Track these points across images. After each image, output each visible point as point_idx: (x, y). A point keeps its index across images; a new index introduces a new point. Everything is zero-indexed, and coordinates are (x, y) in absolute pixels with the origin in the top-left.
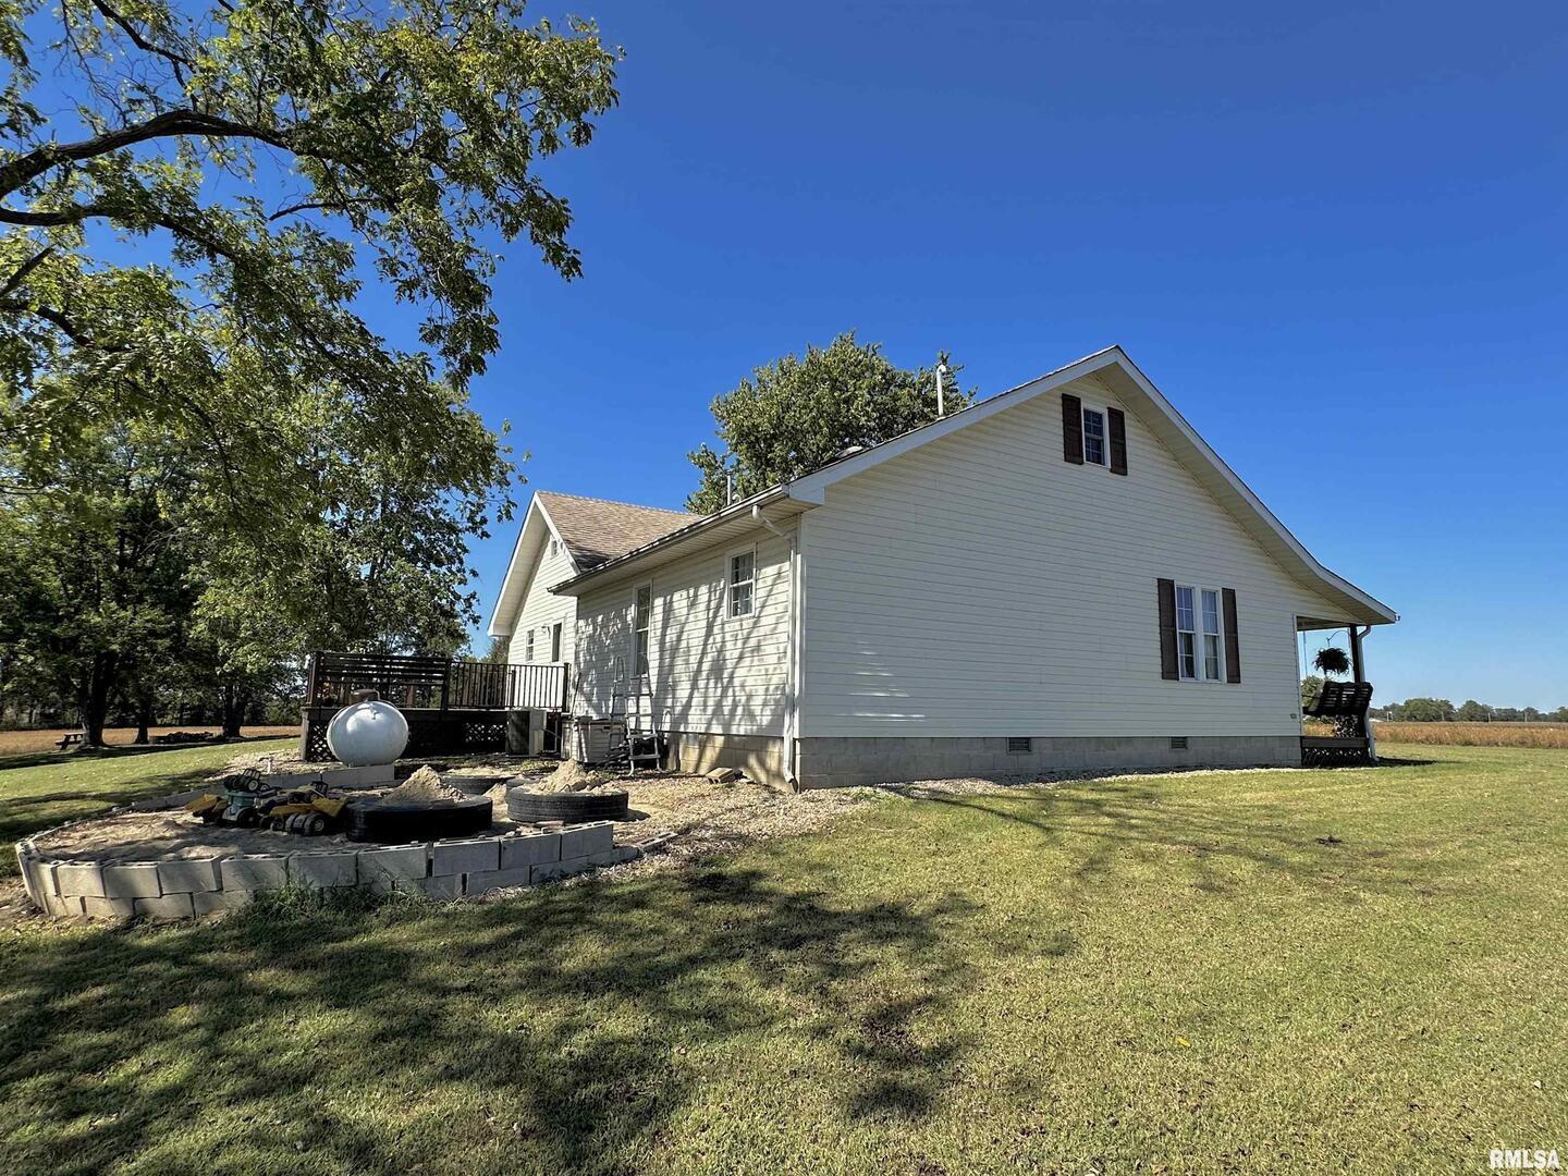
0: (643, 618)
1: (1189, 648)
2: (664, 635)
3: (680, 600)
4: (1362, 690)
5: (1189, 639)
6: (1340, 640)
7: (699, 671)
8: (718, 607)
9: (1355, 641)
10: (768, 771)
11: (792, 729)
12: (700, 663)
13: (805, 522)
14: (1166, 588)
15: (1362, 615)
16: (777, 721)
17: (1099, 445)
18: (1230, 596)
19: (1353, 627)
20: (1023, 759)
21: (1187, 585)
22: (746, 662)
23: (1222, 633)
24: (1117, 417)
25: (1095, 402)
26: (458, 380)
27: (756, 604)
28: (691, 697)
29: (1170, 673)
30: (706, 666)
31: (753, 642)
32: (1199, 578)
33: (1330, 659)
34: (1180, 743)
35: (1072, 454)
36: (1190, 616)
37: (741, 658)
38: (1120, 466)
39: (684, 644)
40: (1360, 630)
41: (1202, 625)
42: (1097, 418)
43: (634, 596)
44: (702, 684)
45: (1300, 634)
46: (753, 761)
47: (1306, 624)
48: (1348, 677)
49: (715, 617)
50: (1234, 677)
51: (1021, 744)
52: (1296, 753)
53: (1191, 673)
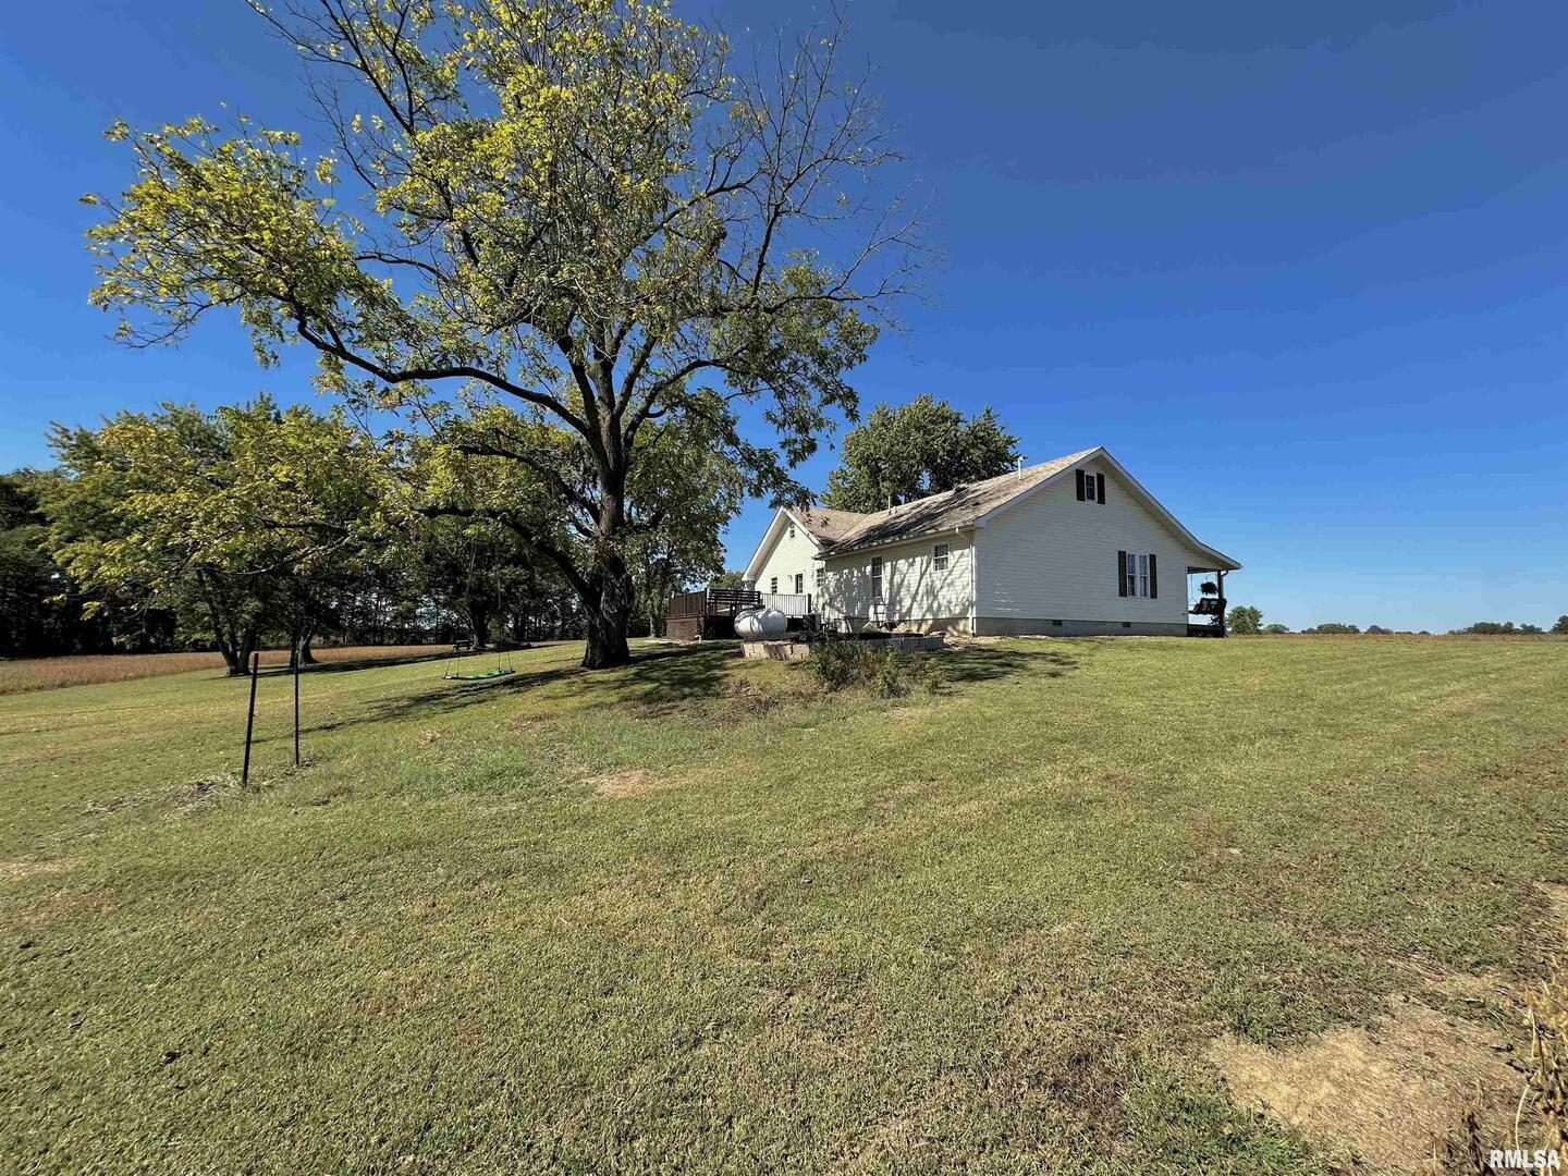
0: (876, 571)
1: (1133, 583)
2: (892, 578)
3: (902, 564)
4: (1222, 603)
5: (1132, 578)
6: (1212, 578)
7: (917, 593)
8: (927, 567)
9: (1220, 578)
10: (958, 631)
11: (972, 614)
12: (917, 590)
13: (976, 533)
14: (1122, 555)
15: (1224, 565)
16: (965, 610)
17: (1092, 491)
18: (1153, 558)
19: (1219, 572)
20: (1057, 628)
21: (1132, 553)
22: (945, 589)
23: (1148, 575)
24: (1101, 478)
25: (1091, 472)
26: (792, 464)
27: (950, 567)
28: (912, 605)
29: (1123, 593)
30: (920, 592)
31: (948, 581)
32: (1137, 550)
33: (1207, 588)
34: (1127, 625)
35: (1080, 497)
36: (1133, 567)
37: (941, 588)
38: (1102, 500)
39: (906, 582)
40: (1222, 573)
41: (1139, 571)
42: (1090, 479)
43: (871, 561)
44: (918, 599)
45: (1189, 576)
46: (950, 628)
47: (1192, 570)
48: (1216, 596)
49: (926, 571)
50: (1154, 596)
51: (1058, 623)
52: (1185, 631)
53: (1133, 594)
